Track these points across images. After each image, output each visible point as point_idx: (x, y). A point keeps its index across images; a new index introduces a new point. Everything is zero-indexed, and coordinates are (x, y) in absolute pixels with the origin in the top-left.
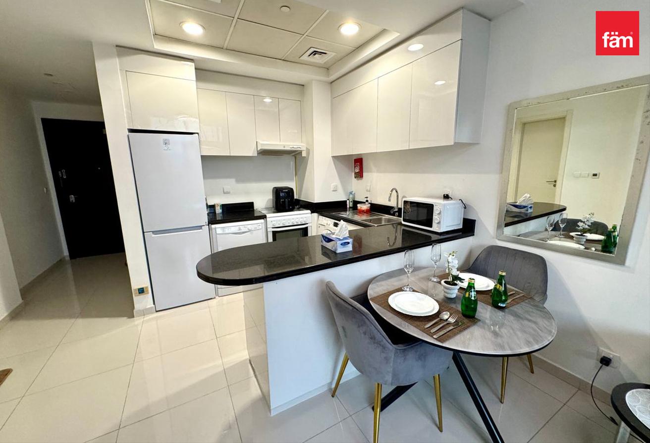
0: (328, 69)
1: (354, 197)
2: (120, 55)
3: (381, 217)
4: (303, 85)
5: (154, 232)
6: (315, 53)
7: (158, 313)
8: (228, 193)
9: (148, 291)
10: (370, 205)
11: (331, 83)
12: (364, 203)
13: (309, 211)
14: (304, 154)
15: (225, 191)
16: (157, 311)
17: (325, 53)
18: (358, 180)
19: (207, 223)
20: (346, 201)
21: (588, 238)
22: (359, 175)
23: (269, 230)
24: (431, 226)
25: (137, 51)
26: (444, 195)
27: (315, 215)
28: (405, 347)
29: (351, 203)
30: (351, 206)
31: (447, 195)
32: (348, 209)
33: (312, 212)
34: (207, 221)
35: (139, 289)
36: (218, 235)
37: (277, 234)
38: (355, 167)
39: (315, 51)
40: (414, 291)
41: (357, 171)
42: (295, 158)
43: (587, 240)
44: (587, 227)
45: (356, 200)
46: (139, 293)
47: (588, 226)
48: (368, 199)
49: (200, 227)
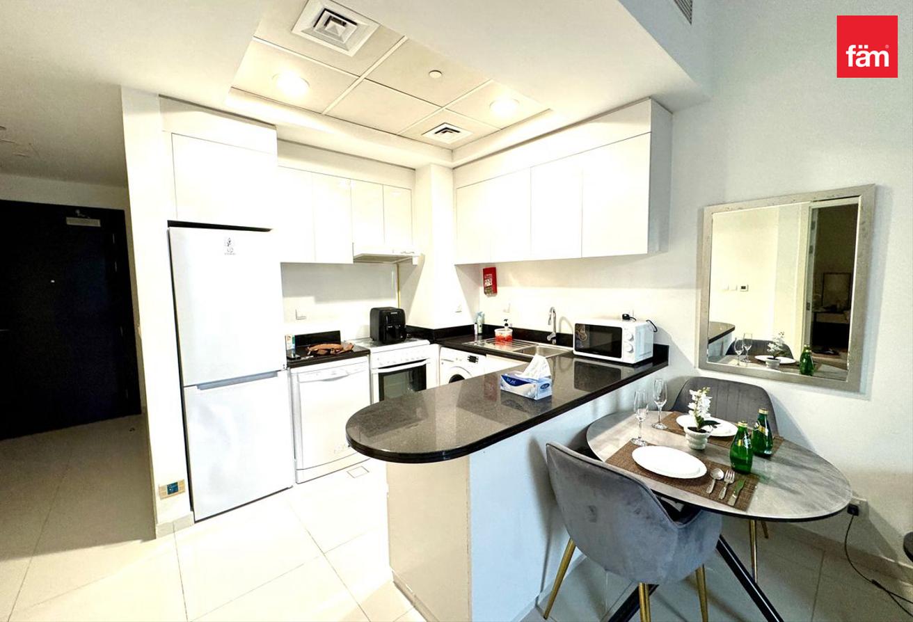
0: (452, 151)
1: (483, 320)
2: (164, 110)
3: (533, 346)
4: (414, 170)
5: (199, 386)
6: (445, 130)
7: (198, 524)
8: (303, 318)
9: (184, 487)
10: (511, 331)
11: (454, 169)
12: (503, 327)
13: (427, 342)
14: (415, 262)
15: (299, 315)
16: (196, 522)
17: (458, 132)
18: (489, 296)
19: (286, 366)
20: (473, 325)
21: (781, 362)
22: (492, 290)
23: (373, 372)
24: (620, 356)
25: (193, 106)
26: (623, 315)
27: (436, 346)
28: (685, 526)
29: (480, 329)
30: (480, 332)
31: (628, 315)
32: (476, 336)
33: (432, 343)
34: (286, 364)
35: (169, 487)
36: (301, 384)
37: (385, 378)
38: (484, 279)
39: (446, 128)
40: (649, 445)
41: (489, 285)
42: (398, 267)
43: (781, 364)
44: (779, 349)
45: (486, 323)
46: (169, 493)
47: (780, 347)
48: (507, 322)
49: (274, 374)
